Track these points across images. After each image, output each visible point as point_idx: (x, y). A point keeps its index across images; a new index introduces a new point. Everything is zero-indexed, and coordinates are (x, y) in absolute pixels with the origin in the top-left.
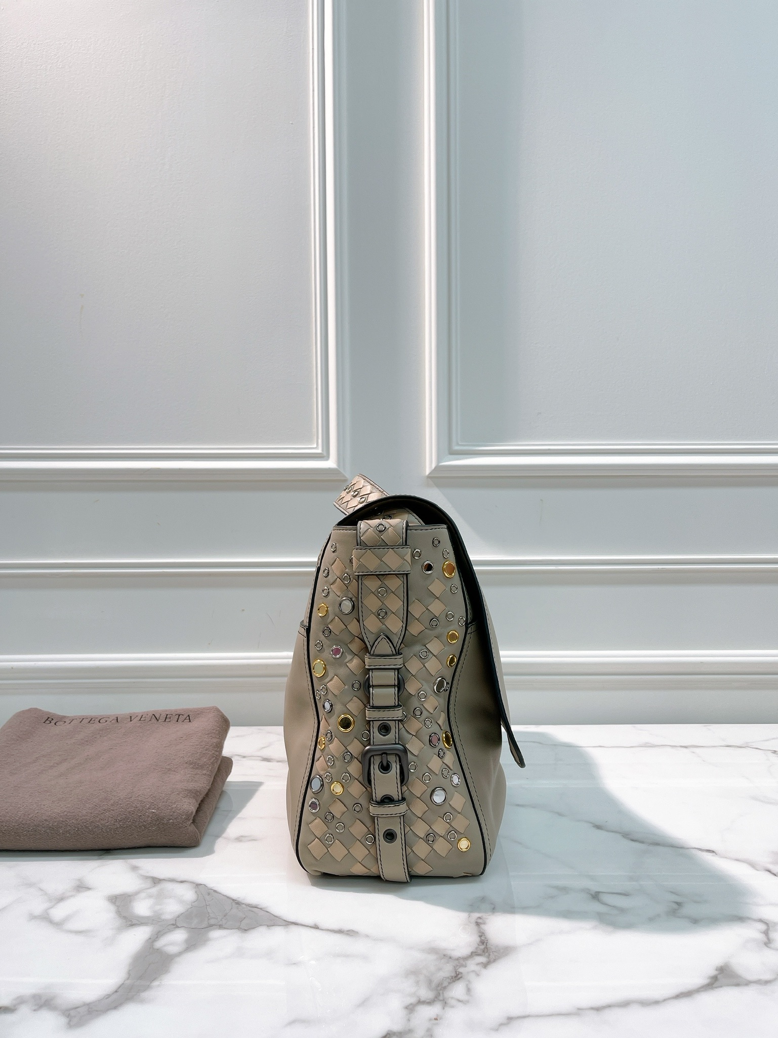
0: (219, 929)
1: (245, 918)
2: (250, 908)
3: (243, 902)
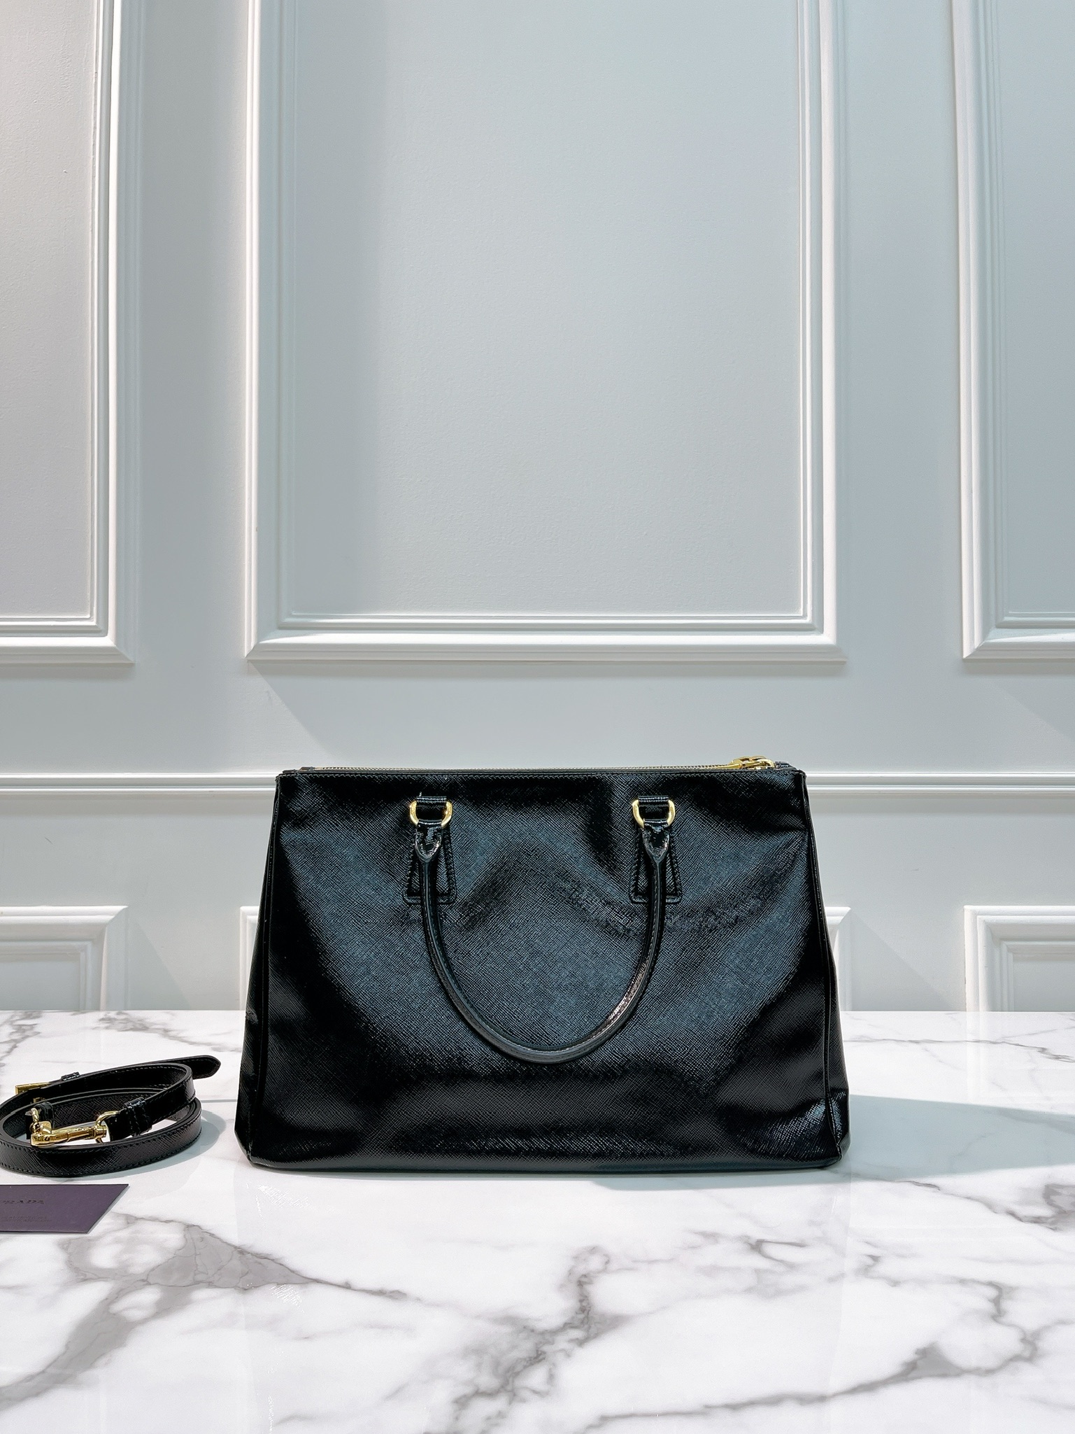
0: (207, 1288)
1: (248, 1273)
2: (257, 1259)
3: (249, 1250)
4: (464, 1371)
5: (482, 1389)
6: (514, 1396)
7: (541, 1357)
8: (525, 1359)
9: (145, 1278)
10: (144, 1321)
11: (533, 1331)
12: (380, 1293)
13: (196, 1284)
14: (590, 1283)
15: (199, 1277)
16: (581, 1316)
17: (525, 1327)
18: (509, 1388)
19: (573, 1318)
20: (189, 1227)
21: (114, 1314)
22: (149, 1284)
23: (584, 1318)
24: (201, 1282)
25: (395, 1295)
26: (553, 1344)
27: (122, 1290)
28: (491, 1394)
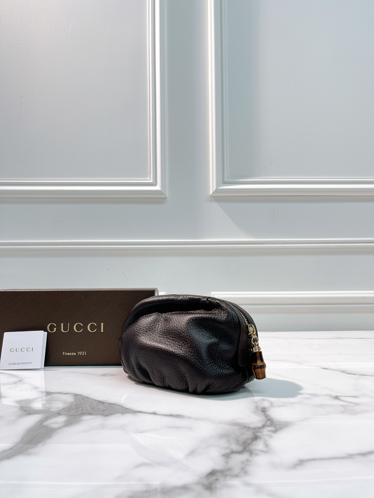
0: (88, 415)
1: (106, 410)
2: (110, 405)
3: (105, 402)
4: (223, 443)
5: (234, 450)
6: (251, 453)
7: (258, 437)
8: (250, 438)
9: (58, 412)
10: (60, 428)
11: (249, 428)
12: (171, 415)
13: (83, 414)
15: (84, 412)
16: (269, 422)
17: (245, 427)
19: (265, 423)
20: (76, 395)
21: (45, 426)
22: (61, 415)
23: (271, 423)
24: (84, 413)
25: (178, 416)
26: (261, 432)
27: (47, 417)
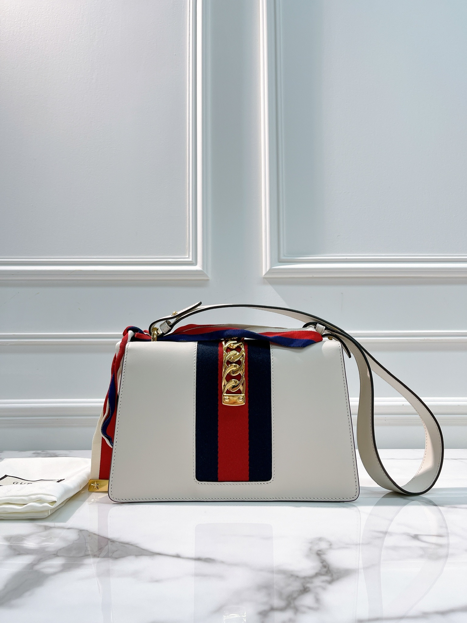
0: (92, 558)
1: (117, 551)
2: (121, 544)
3: (117, 541)
5: (275, 606)
6: (296, 610)
7: (307, 590)
8: (297, 591)
9: (55, 553)
10: (55, 574)
11: (297, 577)
12: (198, 559)
14: (324, 554)
16: (325, 570)
17: (292, 575)
18: (292, 605)
19: (320, 570)
20: (81, 531)
21: (36, 571)
22: (58, 556)
23: (327, 571)
24: (88, 555)
25: (208, 560)
26: (312, 583)
27: (41, 559)
28: (282, 609)
